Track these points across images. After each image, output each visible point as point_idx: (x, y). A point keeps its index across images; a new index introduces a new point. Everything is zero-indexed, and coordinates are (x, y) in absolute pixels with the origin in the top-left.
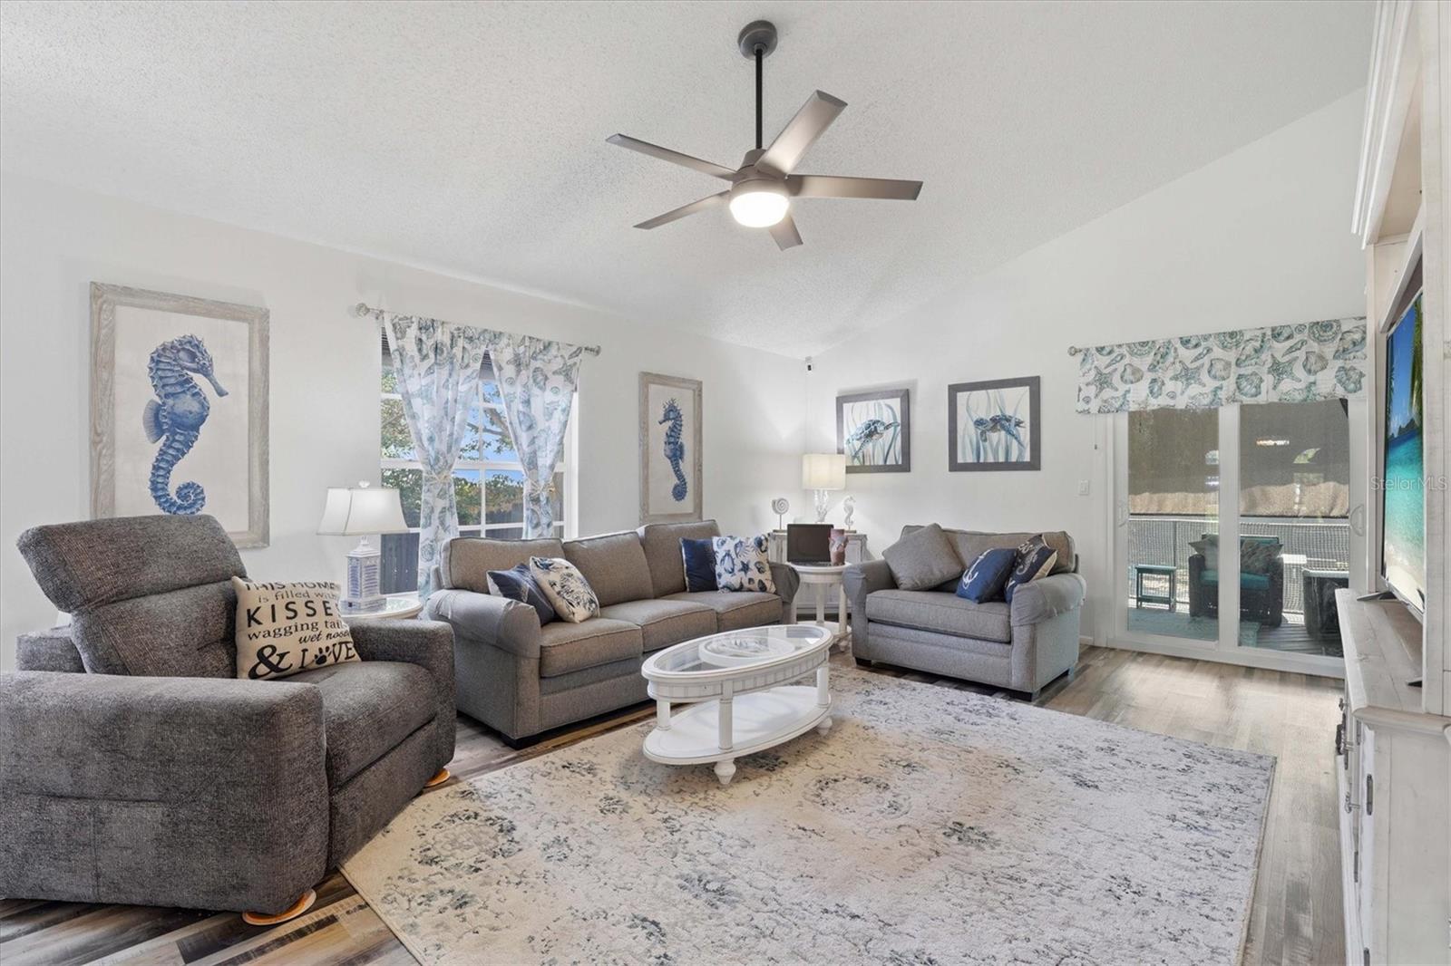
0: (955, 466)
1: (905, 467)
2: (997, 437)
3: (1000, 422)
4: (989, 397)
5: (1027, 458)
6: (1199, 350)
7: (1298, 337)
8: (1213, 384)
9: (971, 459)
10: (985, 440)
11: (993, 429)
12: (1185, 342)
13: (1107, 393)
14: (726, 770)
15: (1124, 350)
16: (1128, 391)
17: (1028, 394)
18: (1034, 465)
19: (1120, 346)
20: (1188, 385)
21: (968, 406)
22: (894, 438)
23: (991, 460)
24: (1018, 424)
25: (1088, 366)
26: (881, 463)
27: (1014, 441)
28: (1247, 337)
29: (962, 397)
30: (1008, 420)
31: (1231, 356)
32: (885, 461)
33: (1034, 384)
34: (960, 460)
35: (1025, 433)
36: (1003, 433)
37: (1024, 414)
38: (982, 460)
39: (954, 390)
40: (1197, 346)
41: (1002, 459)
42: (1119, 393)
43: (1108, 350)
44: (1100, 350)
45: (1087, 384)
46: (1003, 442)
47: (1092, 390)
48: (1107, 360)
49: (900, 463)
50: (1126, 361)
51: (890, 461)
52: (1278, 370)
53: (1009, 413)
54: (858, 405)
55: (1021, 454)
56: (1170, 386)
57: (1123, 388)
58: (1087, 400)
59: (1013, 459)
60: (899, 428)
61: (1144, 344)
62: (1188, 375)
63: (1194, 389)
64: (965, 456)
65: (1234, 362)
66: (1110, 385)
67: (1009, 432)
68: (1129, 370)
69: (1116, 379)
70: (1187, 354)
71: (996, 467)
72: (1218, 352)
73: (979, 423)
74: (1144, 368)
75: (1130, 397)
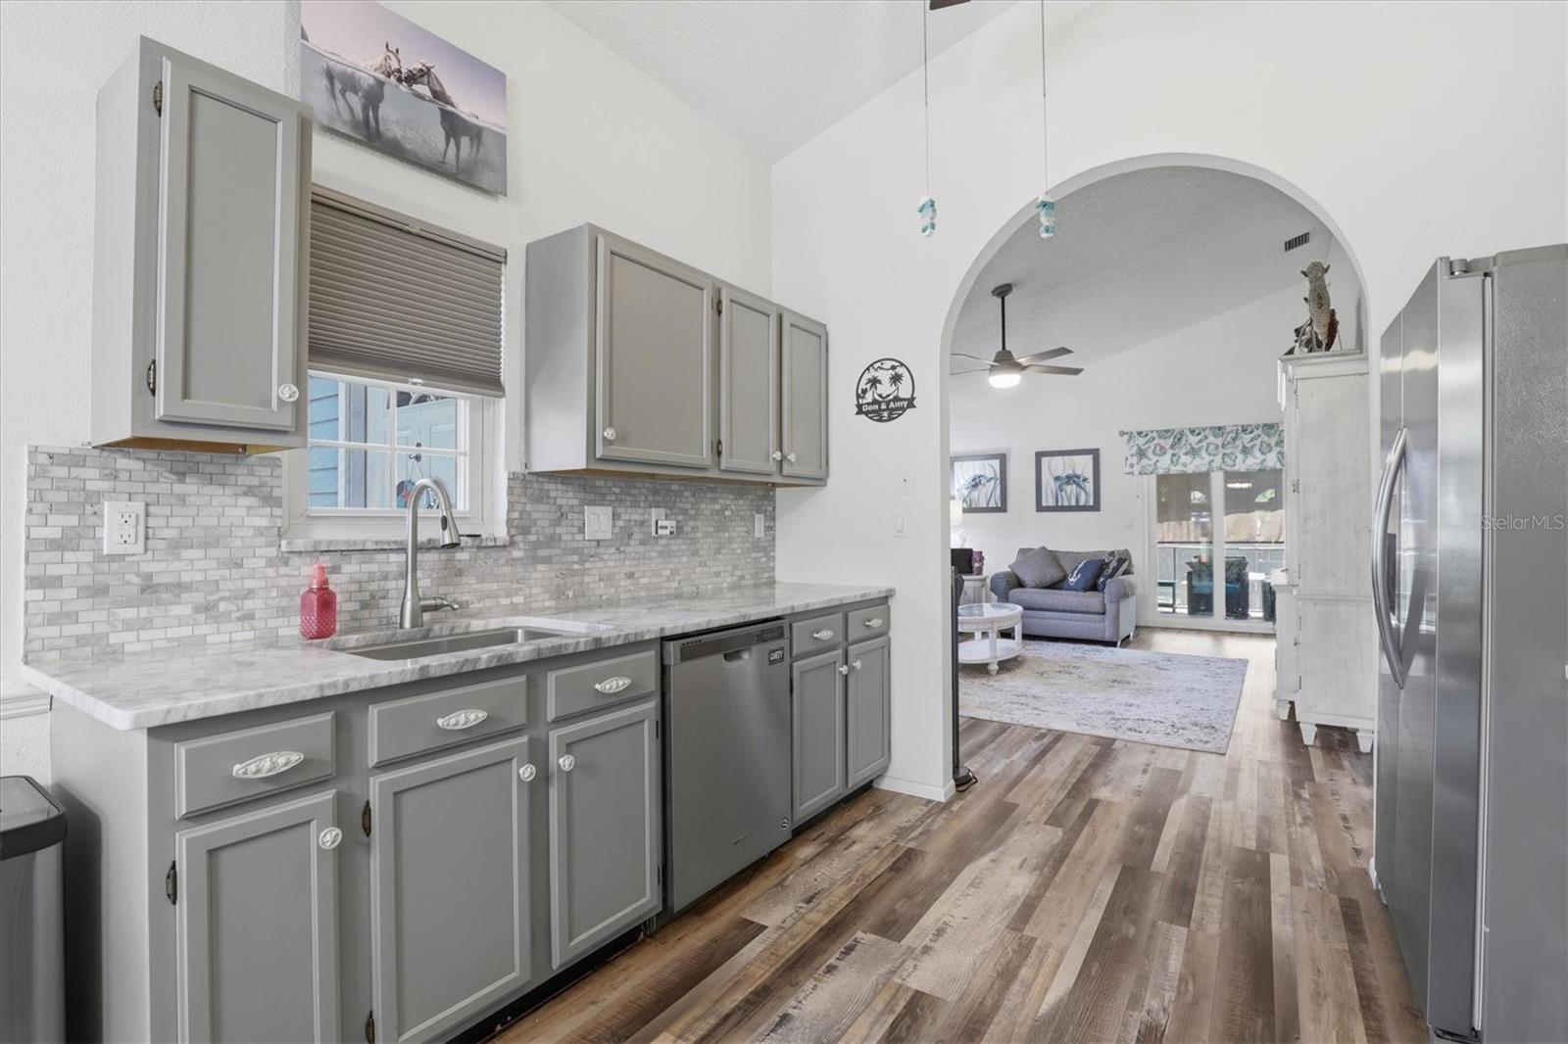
0: (1040, 508)
1: (1003, 508)
2: (1071, 489)
3: (1071, 479)
4: (1065, 463)
5: (1091, 503)
6: (1201, 437)
7: (1256, 432)
8: (1208, 458)
9: (1052, 503)
10: (1062, 491)
11: (1068, 483)
12: (1192, 432)
13: (1145, 462)
14: (994, 667)
15: (1155, 435)
16: (1158, 461)
17: (1091, 460)
18: (1096, 507)
19: (1152, 432)
20: (1194, 459)
21: (1049, 466)
22: (995, 487)
23: (1066, 504)
24: (1085, 480)
25: (1132, 444)
26: (985, 506)
27: (1083, 492)
28: (1228, 430)
29: (1045, 461)
30: (1078, 478)
31: (1219, 442)
32: (988, 504)
33: (1095, 453)
34: (1044, 504)
35: (1089, 486)
36: (1074, 486)
37: (1089, 474)
38: (1060, 504)
39: (1039, 455)
40: (1199, 434)
41: (1073, 503)
42: (1152, 462)
43: (1144, 434)
44: (1140, 433)
45: (1132, 456)
46: (1075, 491)
47: (1134, 460)
48: (1144, 440)
49: (999, 506)
50: (1157, 441)
51: (992, 504)
52: (1245, 451)
53: (1078, 472)
54: (966, 464)
55: (1087, 500)
56: (1183, 459)
57: (1156, 458)
58: (1132, 466)
59: (1082, 503)
60: (998, 482)
61: (1167, 431)
62: (1194, 452)
63: (1198, 461)
64: (1048, 500)
65: (1220, 445)
66: (1147, 457)
67: (1078, 485)
68: (1158, 447)
69: (1150, 453)
70: (1193, 439)
71: (1070, 509)
72: (1211, 439)
73: (1057, 479)
74: (1167, 447)
75: (1159, 465)
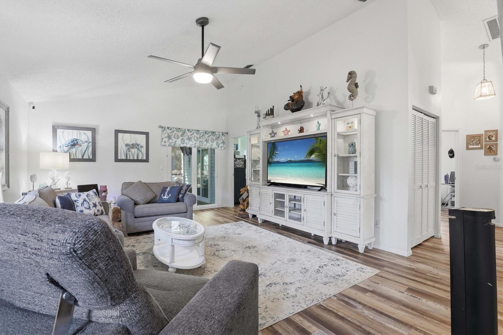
0: (117, 160)
1: (93, 160)
2: (134, 151)
4: (131, 137)
5: (145, 158)
6: (191, 133)
7: (209, 134)
8: (195, 142)
9: (123, 157)
10: (129, 151)
11: (133, 148)
12: (188, 130)
13: (170, 141)
15: (174, 129)
17: (145, 137)
18: (147, 160)
19: (173, 128)
20: (189, 141)
21: (123, 139)
22: (88, 147)
23: (132, 158)
24: (142, 147)
25: (165, 132)
26: (80, 157)
27: (140, 152)
28: (201, 132)
29: (121, 135)
30: (138, 145)
31: (198, 136)
32: (83, 157)
33: (147, 134)
34: (119, 158)
35: (144, 151)
36: (136, 149)
37: (144, 144)
38: (128, 158)
39: (117, 132)
40: (191, 132)
41: (136, 158)
42: (174, 141)
43: (170, 128)
44: (168, 128)
45: (165, 137)
46: (136, 153)
47: (166, 139)
48: (170, 131)
49: (91, 158)
50: (175, 132)
51: (86, 157)
52: (207, 141)
53: (138, 143)
54: (67, 131)
55: (142, 157)
56: (186, 141)
57: (175, 140)
58: (165, 142)
59: (140, 158)
60: (90, 144)
61: (179, 129)
62: (189, 139)
63: (191, 143)
64: (121, 156)
65: (199, 137)
66: (171, 139)
67: (138, 149)
68: (176, 135)
69: (173, 137)
70: (189, 134)
71: (133, 161)
72: (195, 134)
73: (127, 145)
74: (180, 135)
75: (176, 142)
